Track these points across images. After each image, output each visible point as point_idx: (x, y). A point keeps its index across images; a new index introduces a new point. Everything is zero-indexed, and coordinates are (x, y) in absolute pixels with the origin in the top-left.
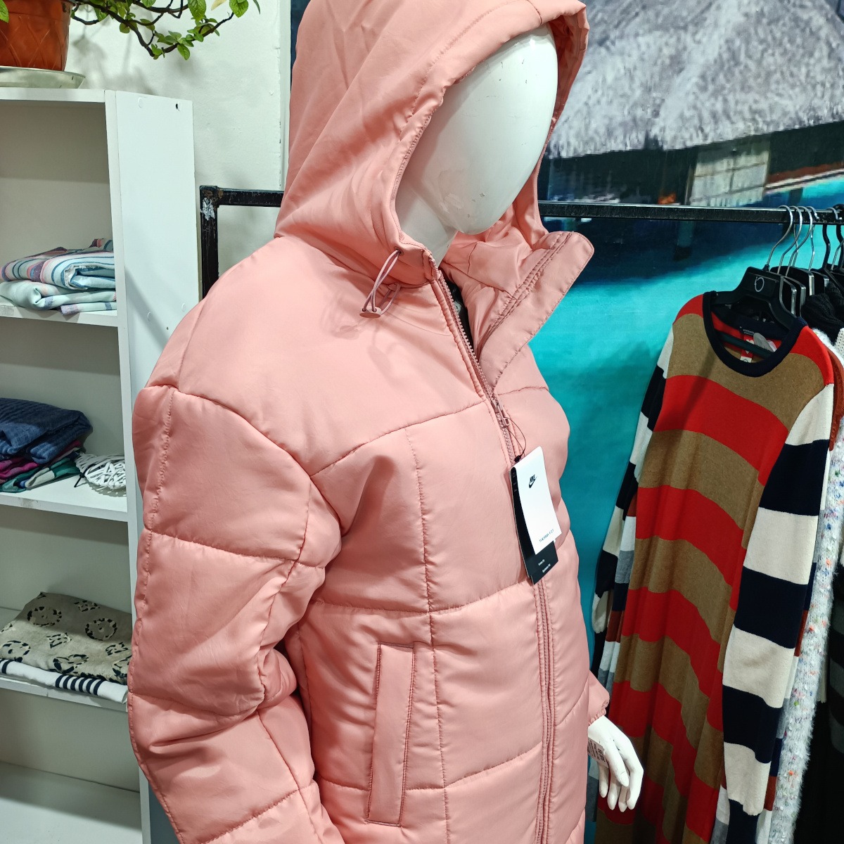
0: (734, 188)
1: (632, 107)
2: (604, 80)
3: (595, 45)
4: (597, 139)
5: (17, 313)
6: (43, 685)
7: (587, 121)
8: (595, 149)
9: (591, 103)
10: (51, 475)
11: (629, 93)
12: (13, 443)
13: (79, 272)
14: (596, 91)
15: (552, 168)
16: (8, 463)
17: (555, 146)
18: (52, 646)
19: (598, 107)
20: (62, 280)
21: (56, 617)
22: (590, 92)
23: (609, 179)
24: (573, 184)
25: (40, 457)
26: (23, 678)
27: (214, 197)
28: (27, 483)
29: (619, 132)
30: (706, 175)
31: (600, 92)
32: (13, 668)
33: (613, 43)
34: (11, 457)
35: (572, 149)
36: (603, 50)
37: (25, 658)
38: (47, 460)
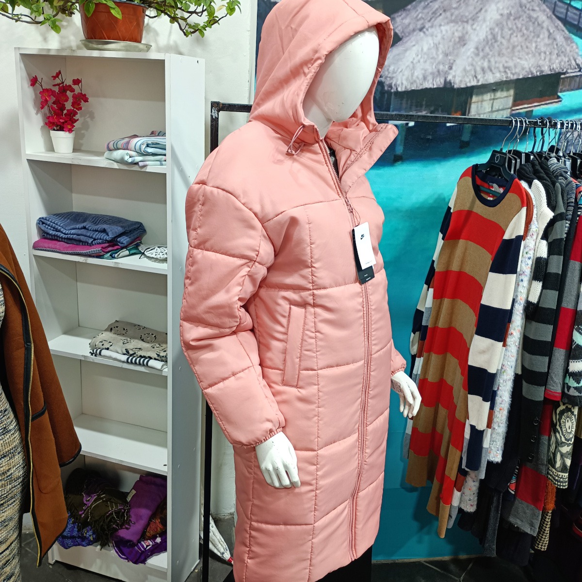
0: (494, 109)
1: (437, 64)
2: (422, 50)
3: (418, 31)
4: (418, 81)
5: (116, 166)
6: (120, 361)
7: (413, 71)
8: (417, 87)
9: (415, 62)
10: (127, 252)
11: (436, 57)
12: (109, 234)
13: (148, 146)
14: (418, 56)
15: (393, 96)
16: (107, 245)
17: (395, 85)
18: (123, 344)
19: (418, 64)
20: (140, 149)
21: (125, 331)
22: (414, 56)
23: (424, 103)
24: (404, 105)
25: (122, 243)
26: (110, 358)
27: (218, 106)
28: (116, 255)
29: (430, 78)
30: (478, 102)
31: (420, 56)
32: (104, 352)
33: (427, 30)
34: (109, 242)
35: (404, 86)
36: (422, 34)
37: (110, 348)
38: (126, 244)
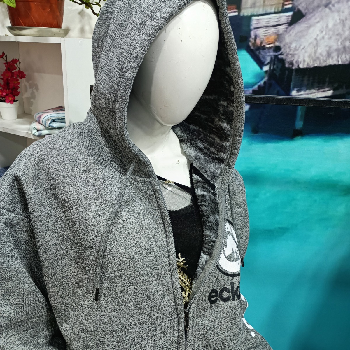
1: (343, 40)
2: (327, 26)
3: (323, 7)
4: (321, 58)
7: (316, 48)
8: (320, 64)
9: (318, 38)
11: (342, 33)
13: (54, 121)
15: (294, 73)
17: (296, 62)
19: (322, 41)
22: (318, 32)
23: (327, 79)
24: (306, 82)
29: (335, 55)
31: (324, 33)
33: (333, 5)
35: (306, 63)
36: (327, 10)
